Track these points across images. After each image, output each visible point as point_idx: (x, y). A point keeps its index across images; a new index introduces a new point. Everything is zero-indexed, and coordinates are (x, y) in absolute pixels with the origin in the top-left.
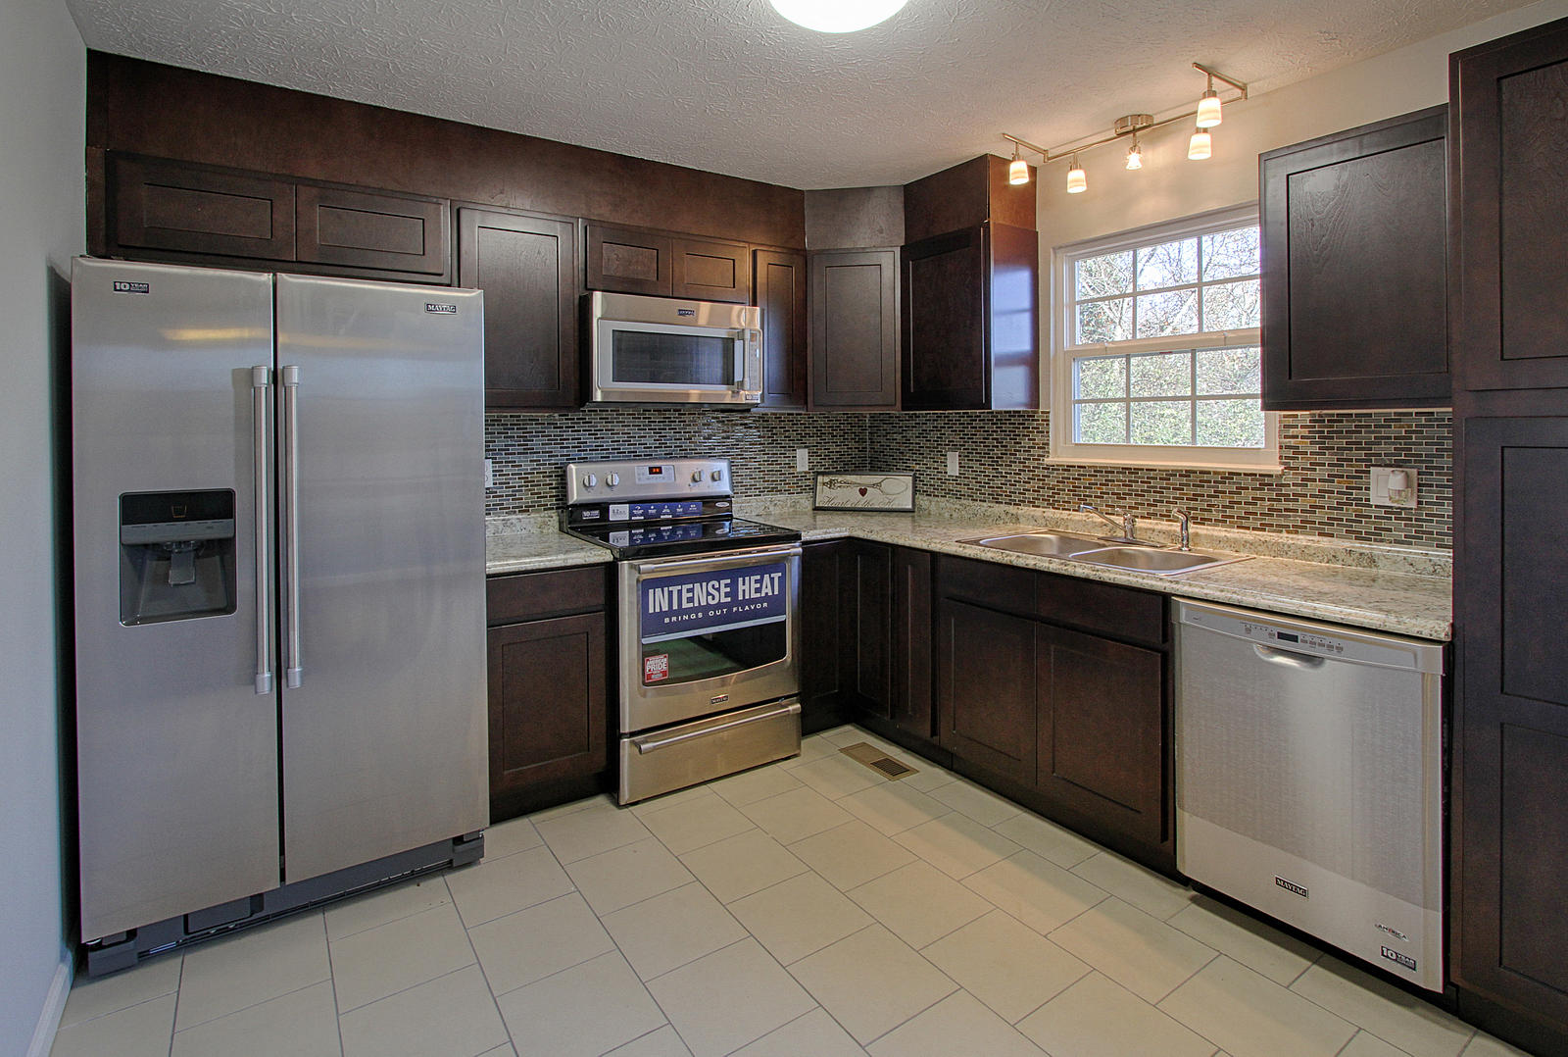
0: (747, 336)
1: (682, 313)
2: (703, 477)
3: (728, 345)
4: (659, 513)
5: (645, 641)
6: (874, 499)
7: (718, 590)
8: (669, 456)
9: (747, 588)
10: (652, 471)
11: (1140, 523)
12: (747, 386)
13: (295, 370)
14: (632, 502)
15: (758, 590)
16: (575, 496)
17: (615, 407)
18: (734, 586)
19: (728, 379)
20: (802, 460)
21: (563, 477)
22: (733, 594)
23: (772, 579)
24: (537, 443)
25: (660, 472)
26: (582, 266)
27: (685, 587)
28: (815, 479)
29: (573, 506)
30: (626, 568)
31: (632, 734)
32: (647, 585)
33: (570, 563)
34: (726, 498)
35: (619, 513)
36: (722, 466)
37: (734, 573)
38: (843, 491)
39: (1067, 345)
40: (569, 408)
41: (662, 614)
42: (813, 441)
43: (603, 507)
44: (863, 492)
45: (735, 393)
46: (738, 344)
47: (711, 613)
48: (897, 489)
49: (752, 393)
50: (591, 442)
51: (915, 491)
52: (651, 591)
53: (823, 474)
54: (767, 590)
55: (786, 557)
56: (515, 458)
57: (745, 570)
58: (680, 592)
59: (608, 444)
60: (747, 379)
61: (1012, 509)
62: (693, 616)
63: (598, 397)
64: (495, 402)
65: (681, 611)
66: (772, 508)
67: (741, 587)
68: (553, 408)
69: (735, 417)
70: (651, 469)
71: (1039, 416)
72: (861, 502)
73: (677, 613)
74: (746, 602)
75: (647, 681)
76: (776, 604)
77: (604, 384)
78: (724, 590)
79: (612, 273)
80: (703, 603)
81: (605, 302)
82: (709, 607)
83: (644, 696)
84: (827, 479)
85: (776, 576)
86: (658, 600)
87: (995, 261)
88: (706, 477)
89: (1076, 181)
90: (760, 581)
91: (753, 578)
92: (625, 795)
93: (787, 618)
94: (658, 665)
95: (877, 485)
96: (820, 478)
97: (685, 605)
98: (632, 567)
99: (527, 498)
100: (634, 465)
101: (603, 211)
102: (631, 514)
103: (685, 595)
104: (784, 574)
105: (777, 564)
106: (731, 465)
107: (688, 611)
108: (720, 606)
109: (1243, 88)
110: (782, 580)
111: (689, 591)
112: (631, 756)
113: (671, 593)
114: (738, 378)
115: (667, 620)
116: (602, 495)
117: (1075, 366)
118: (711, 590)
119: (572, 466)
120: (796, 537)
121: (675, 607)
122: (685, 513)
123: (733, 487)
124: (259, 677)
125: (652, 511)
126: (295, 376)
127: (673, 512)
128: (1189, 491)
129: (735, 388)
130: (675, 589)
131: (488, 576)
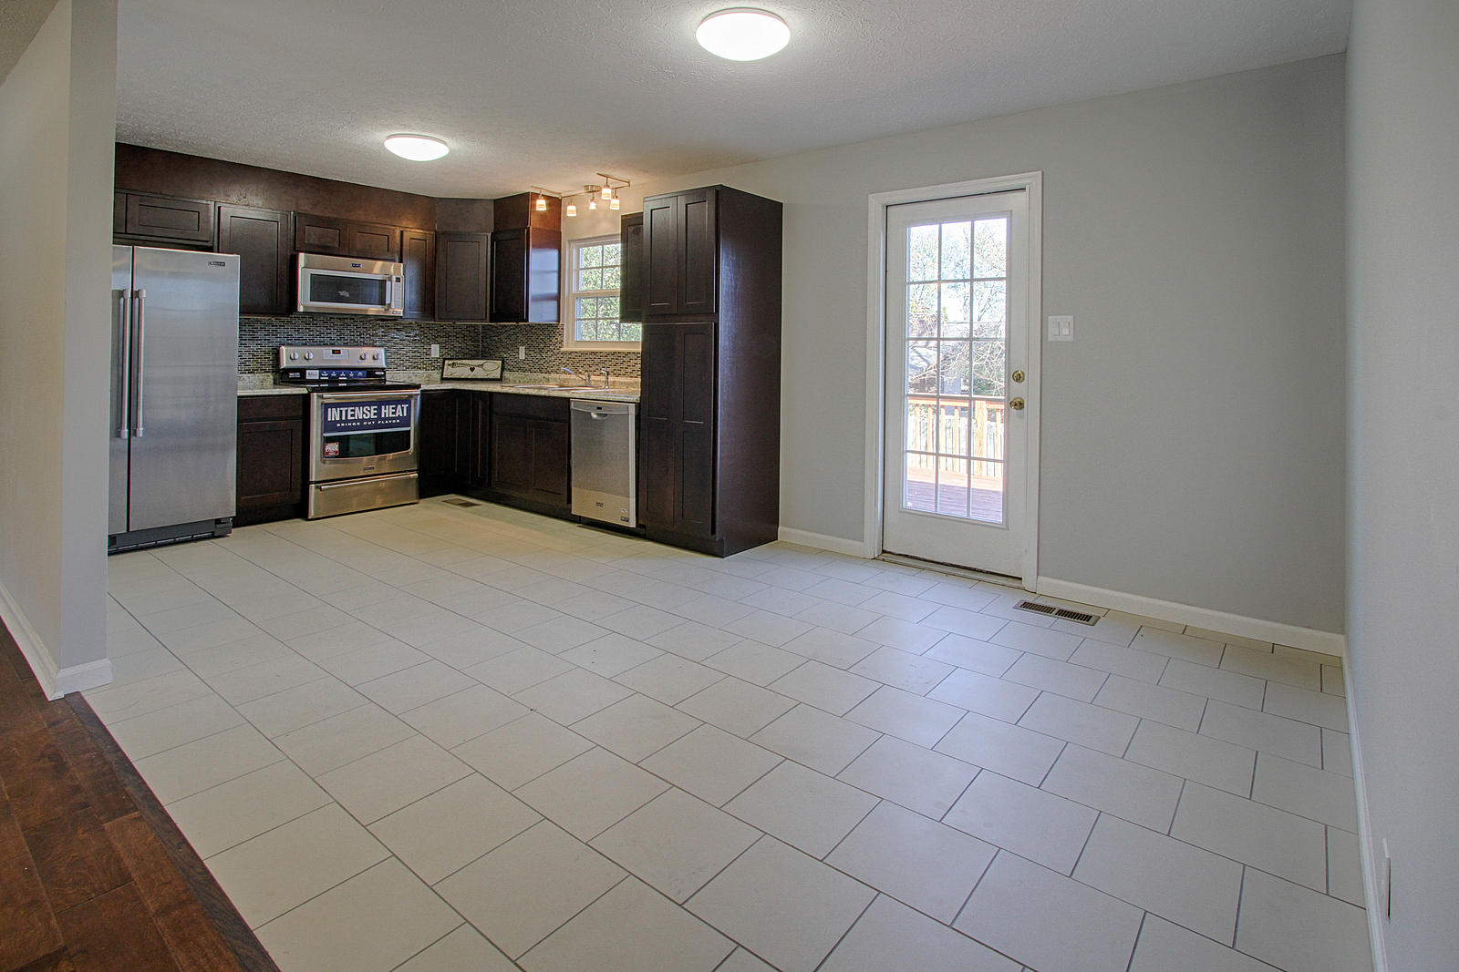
0: (394, 279)
1: (355, 266)
2: (368, 357)
3: (383, 283)
4: (338, 376)
5: (325, 435)
6: (479, 373)
7: (370, 411)
8: (346, 345)
9: (387, 411)
10: (334, 352)
11: (593, 377)
12: (393, 306)
13: (144, 291)
14: (321, 369)
15: (393, 413)
16: (284, 364)
17: (311, 315)
18: (379, 410)
19: (382, 302)
20: (435, 351)
21: (277, 354)
22: (379, 414)
23: (402, 408)
24: (260, 334)
25: (339, 353)
26: (292, 237)
27: (350, 409)
28: (444, 363)
29: (283, 369)
30: (315, 397)
31: (316, 482)
32: (326, 407)
33: (283, 393)
34: (383, 369)
35: (312, 375)
36: (382, 351)
37: (380, 403)
38: (462, 369)
39: (574, 290)
40: (283, 315)
41: (336, 422)
42: (440, 340)
43: (302, 371)
44: (472, 370)
45: (387, 310)
46: (388, 283)
47: (365, 423)
48: (491, 368)
49: (398, 310)
50: (295, 335)
51: (503, 369)
52: (330, 410)
53: (448, 359)
54: (399, 413)
55: (411, 396)
56: (247, 342)
57: (388, 402)
58: (347, 411)
59: (306, 336)
60: (393, 302)
61: (546, 375)
62: (354, 424)
63: (301, 309)
64: (245, 310)
65: (347, 421)
66: (413, 378)
67: (383, 411)
68: (274, 314)
69: (390, 324)
70: (333, 351)
71: (560, 327)
72: (471, 375)
73: (344, 422)
74: (385, 419)
75: (325, 454)
76: (405, 421)
77: (304, 301)
78: (373, 412)
79: (311, 242)
80: (361, 418)
81: (307, 259)
82: (364, 420)
83: (324, 463)
84: (451, 362)
85: (405, 406)
86: (334, 415)
87: (533, 246)
88: (369, 357)
89: (571, 211)
90: (396, 408)
91: (391, 407)
92: (312, 514)
93: (412, 429)
94: (333, 448)
95: (482, 365)
96: (446, 362)
97: (349, 418)
98: (319, 396)
99: (252, 365)
100: (323, 349)
101: (306, 207)
102: (320, 376)
103: (350, 413)
104: (410, 406)
105: (407, 401)
106: (386, 351)
107: (352, 421)
108: (370, 419)
109: (628, 182)
110: (409, 409)
111: (352, 411)
112: (316, 494)
113: (341, 411)
114: (387, 302)
115: (338, 425)
116: (305, 364)
117: (577, 302)
118: (365, 411)
119: (283, 347)
120: (418, 387)
121: (344, 418)
122: (355, 376)
123: (387, 363)
124: (123, 431)
125: (334, 374)
126: (144, 294)
127: (347, 376)
128: (614, 362)
129: (386, 307)
130: (344, 409)
131: (239, 397)
